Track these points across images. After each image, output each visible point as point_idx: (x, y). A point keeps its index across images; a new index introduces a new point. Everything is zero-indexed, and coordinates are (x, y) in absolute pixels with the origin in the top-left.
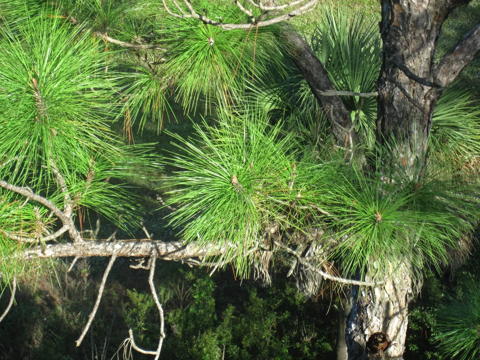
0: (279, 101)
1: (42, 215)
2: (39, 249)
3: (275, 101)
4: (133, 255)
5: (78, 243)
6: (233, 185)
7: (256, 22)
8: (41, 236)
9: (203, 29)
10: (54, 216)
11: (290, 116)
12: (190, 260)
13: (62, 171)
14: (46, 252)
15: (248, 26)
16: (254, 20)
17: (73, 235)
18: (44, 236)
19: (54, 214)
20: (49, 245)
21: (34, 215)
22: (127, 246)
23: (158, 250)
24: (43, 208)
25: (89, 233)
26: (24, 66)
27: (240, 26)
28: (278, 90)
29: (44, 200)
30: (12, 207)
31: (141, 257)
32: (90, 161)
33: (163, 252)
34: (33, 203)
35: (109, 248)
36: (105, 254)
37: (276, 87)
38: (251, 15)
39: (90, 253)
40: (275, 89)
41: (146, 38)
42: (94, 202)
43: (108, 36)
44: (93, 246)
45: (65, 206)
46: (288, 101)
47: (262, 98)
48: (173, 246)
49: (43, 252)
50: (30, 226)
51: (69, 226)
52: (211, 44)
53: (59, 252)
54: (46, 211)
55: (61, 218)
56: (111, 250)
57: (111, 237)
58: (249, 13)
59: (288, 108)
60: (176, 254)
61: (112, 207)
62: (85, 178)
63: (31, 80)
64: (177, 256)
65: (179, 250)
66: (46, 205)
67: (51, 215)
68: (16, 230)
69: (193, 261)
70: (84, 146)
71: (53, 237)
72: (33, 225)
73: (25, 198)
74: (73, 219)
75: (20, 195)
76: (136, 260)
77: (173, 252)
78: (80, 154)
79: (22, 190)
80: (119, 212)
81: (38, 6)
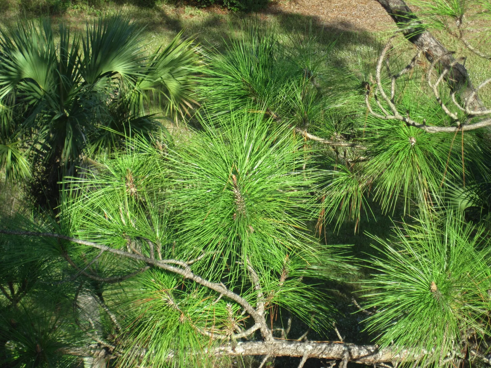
0: (476, 198)
1: (234, 312)
2: (230, 345)
3: (472, 198)
4: (324, 356)
5: (269, 342)
6: (431, 292)
7: (461, 126)
8: (232, 333)
9: (404, 129)
10: (247, 314)
11: (487, 214)
12: (382, 364)
13: (256, 269)
14: (236, 349)
15: (452, 129)
16: (458, 123)
17: (265, 334)
18: (236, 332)
19: (246, 311)
20: (240, 343)
21: (226, 312)
22: (320, 347)
23: (350, 353)
24: (236, 305)
25: (281, 331)
26: (224, 161)
27: (443, 129)
28: (476, 187)
29: (237, 298)
30: (205, 303)
31: (332, 359)
32: (285, 259)
33: (355, 355)
34: (226, 299)
35: (301, 349)
36: (295, 355)
37: (474, 184)
38: (456, 118)
39: (281, 353)
40: (473, 186)
41: (345, 136)
42: (288, 301)
43: (308, 132)
44: (284, 345)
45: (258, 304)
46: (486, 199)
47: (459, 195)
48: (365, 350)
49: (233, 349)
50: (222, 323)
51: (260, 324)
52: (413, 144)
53: (250, 350)
54: (239, 308)
55: (253, 315)
56: (303, 350)
57: (303, 337)
58: (454, 116)
59: (485, 206)
60: (369, 358)
61: (305, 307)
62: (279, 276)
63: (231, 177)
64: (369, 361)
65: (371, 354)
66: (239, 302)
67: (243, 313)
68: (208, 326)
69: (385, 365)
70: (279, 244)
71: (244, 334)
72: (224, 322)
73: (219, 294)
74: (265, 317)
75: (214, 291)
76: (327, 362)
77: (366, 356)
78: (275, 252)
79: (216, 287)
80: (312, 313)
81: (240, 100)
